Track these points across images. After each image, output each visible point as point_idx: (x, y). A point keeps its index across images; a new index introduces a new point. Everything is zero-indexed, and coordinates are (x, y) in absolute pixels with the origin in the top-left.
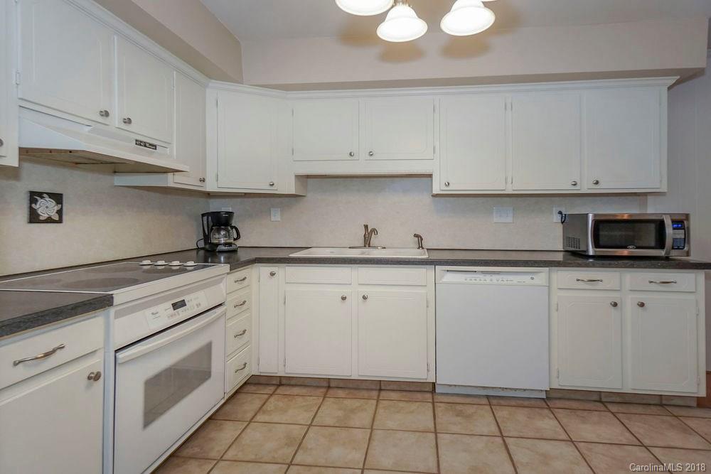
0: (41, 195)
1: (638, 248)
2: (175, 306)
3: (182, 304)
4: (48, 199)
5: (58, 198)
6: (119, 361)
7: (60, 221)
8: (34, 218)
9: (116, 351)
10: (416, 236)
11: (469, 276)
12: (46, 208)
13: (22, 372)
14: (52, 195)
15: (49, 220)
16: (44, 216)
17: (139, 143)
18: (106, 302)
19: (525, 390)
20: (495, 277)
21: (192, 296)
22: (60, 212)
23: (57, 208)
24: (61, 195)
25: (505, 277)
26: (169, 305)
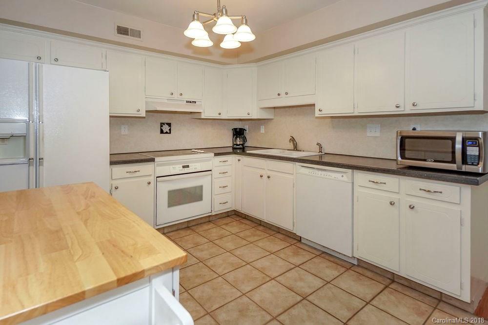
0: (164, 124)
1: (435, 161)
2: (184, 167)
3: (188, 166)
4: (166, 125)
5: (169, 125)
6: (158, 181)
7: (170, 133)
8: (162, 132)
9: (157, 177)
10: (318, 144)
11: (311, 170)
12: (166, 128)
13: (128, 175)
14: (167, 124)
15: (167, 133)
16: (165, 131)
17: (187, 102)
18: (153, 160)
19: (340, 253)
20: (323, 173)
21: (193, 164)
22: (170, 130)
23: (169, 128)
24: (170, 123)
25: (329, 173)
26: (181, 166)
